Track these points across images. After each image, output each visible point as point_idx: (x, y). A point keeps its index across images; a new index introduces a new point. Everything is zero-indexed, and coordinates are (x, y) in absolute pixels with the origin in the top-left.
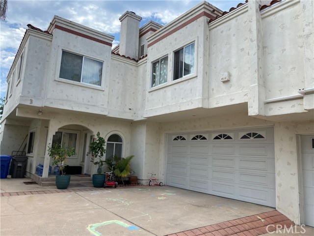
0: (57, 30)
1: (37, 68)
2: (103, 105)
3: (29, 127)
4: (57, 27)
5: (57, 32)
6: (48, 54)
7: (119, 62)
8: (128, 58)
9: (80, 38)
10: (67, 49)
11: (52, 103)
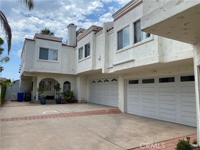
0: (37, 39)
1: (30, 56)
2: (59, 69)
3: (31, 79)
4: (37, 38)
5: (37, 40)
6: (34, 50)
7: (66, 49)
8: (70, 46)
9: (47, 41)
10: (42, 47)
11: (36, 70)
